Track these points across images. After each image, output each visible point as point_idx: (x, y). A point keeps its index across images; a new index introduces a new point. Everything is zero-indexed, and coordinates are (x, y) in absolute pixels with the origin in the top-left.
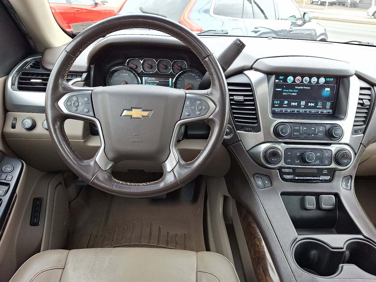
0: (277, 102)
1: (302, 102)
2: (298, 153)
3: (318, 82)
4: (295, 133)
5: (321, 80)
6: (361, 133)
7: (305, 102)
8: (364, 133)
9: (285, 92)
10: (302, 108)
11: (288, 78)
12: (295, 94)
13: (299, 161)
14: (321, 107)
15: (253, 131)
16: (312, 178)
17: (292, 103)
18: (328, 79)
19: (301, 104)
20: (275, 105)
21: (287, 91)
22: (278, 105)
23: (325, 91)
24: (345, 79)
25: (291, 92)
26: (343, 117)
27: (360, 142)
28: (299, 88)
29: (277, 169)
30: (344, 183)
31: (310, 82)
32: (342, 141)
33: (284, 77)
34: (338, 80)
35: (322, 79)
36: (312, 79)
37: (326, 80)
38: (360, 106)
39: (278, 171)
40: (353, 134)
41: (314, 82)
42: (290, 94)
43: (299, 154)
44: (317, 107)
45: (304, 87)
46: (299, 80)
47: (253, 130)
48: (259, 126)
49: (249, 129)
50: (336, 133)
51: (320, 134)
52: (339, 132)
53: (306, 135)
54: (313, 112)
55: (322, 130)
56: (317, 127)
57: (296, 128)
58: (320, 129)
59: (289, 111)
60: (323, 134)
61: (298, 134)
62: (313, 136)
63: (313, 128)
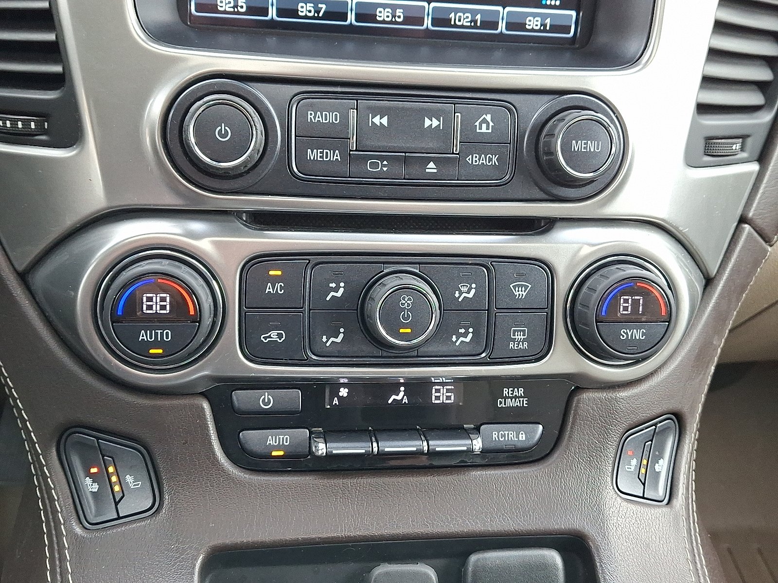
2: (333, 285)
4: (313, 154)
6: (744, 155)
8: (763, 158)
13: (339, 340)
15: (44, 137)
16: (419, 443)
27: (739, 212)
29: (203, 394)
30: (634, 462)
32: (619, 207)
39: (206, 406)
40: (691, 160)
43: (339, 294)
48: (71, 104)
49: (14, 123)
50: (580, 150)
51: (476, 157)
52: (598, 145)
53: (387, 163)
54: (460, 20)
55: (490, 131)
56: (456, 114)
57: (317, 120)
58: (477, 124)
59: (308, 9)
60: (494, 160)
61: (332, 159)
62: (432, 176)
63: (433, 118)
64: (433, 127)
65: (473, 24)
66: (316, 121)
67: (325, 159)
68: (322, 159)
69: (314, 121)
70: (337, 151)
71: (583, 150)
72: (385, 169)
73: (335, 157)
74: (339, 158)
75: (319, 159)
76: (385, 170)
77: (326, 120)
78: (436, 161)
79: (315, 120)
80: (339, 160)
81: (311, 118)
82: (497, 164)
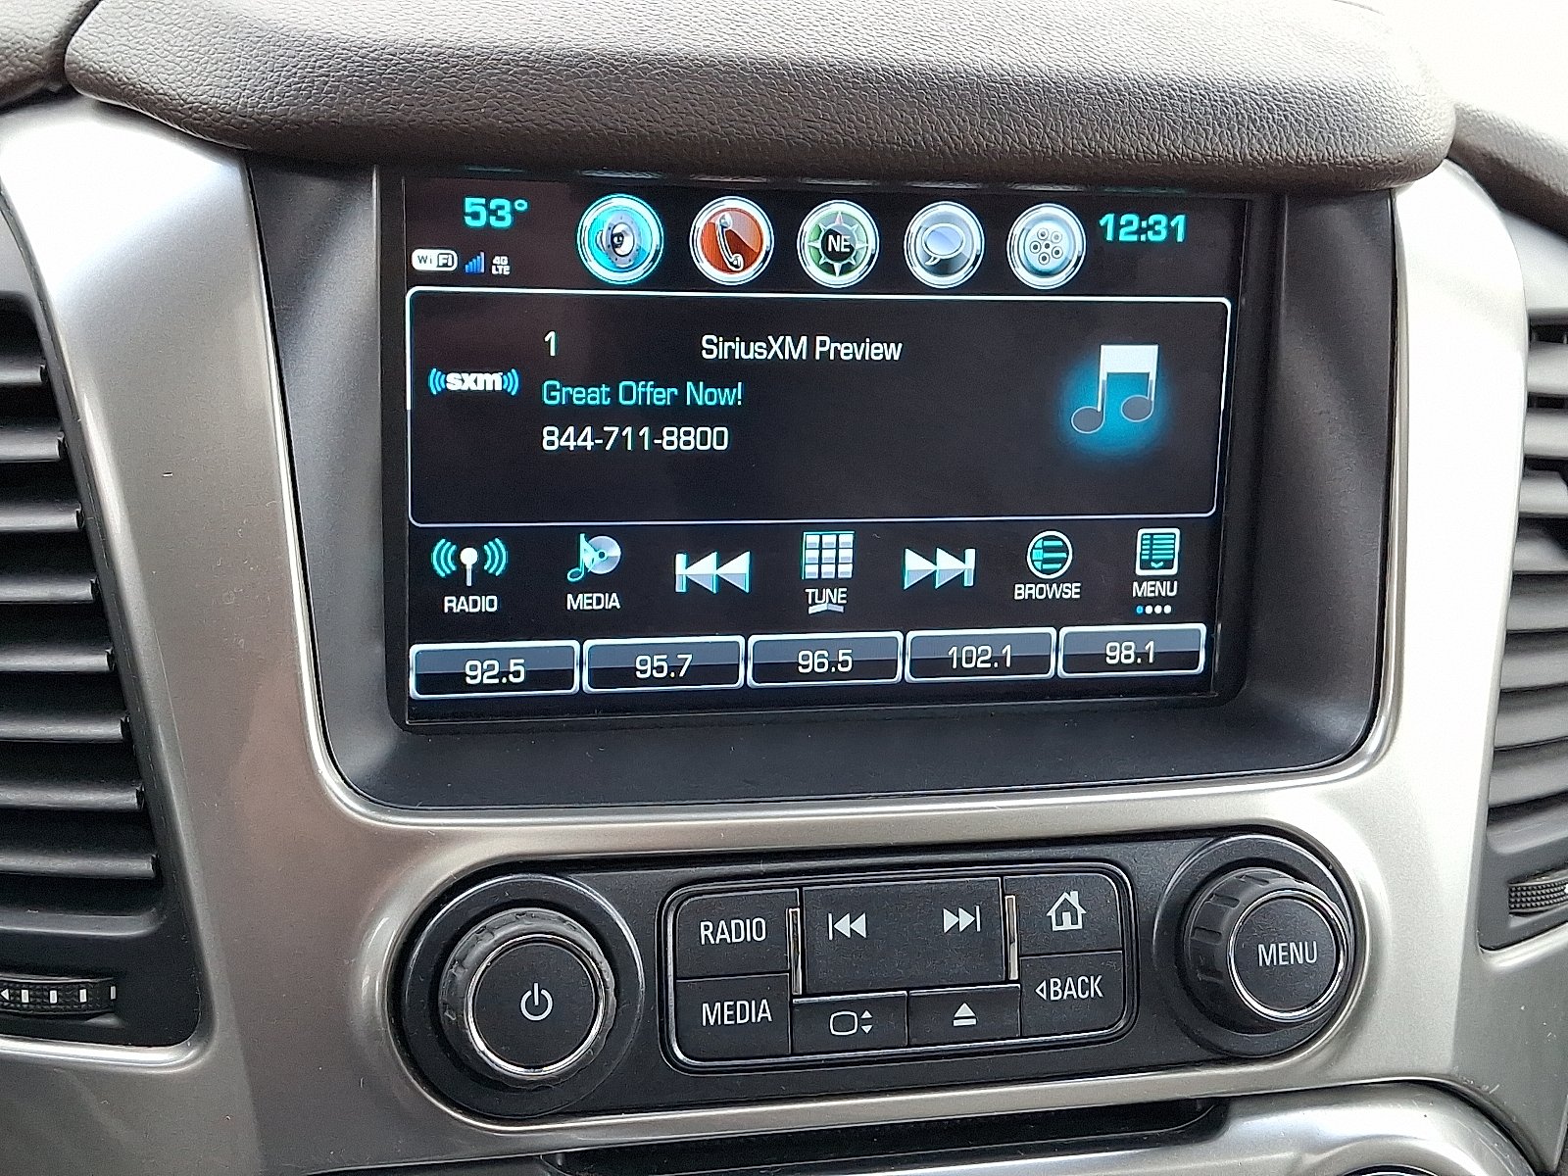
0: (469, 556)
1: (811, 539)
3: (994, 268)
4: (713, 1014)
5: (1032, 236)
7: (847, 538)
9: (570, 416)
10: (826, 621)
11: (587, 220)
12: (715, 439)
14: (1072, 591)
15: (109, 1021)
17: (681, 559)
18: (1122, 226)
19: (810, 571)
20: (452, 604)
21: (596, 396)
22: (487, 604)
23: (1103, 377)
24: (1338, 218)
25: (658, 417)
26: (1339, 722)
28: (757, 351)
31: (891, 266)
33: (522, 205)
34: (1257, 229)
35: (1050, 227)
36: (914, 227)
37: (1093, 232)
38: (1543, 557)
40: (1488, 935)
41: (943, 267)
42: (638, 440)
44: (1022, 592)
45: (825, 345)
46: (736, 243)
47: (112, 1008)
49: (39, 993)
50: (1275, 963)
51: (1056, 984)
52: (1311, 949)
53: (870, 1016)
54: (969, 660)
55: (1079, 926)
56: (1007, 897)
57: (720, 940)
58: (1052, 913)
59: (655, 665)
60: (1094, 986)
61: (753, 1020)
62: (967, 1033)
63: (960, 910)
64: (961, 929)
65: (996, 665)
66: (718, 941)
67: (739, 1021)
68: (732, 1022)
69: (712, 942)
70: (764, 1001)
71: (1281, 963)
72: (867, 1029)
73: (761, 1015)
74: (768, 1015)
75: (726, 1022)
76: (867, 1031)
77: (738, 937)
78: (972, 1001)
79: (715, 940)
80: (770, 1019)
81: (706, 935)
82: (1100, 994)
